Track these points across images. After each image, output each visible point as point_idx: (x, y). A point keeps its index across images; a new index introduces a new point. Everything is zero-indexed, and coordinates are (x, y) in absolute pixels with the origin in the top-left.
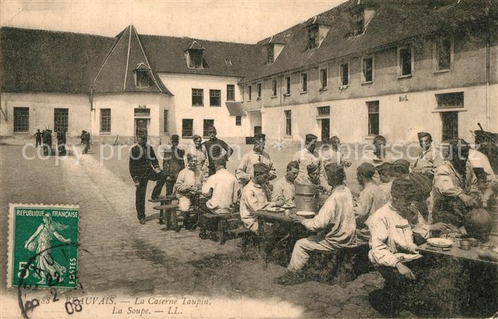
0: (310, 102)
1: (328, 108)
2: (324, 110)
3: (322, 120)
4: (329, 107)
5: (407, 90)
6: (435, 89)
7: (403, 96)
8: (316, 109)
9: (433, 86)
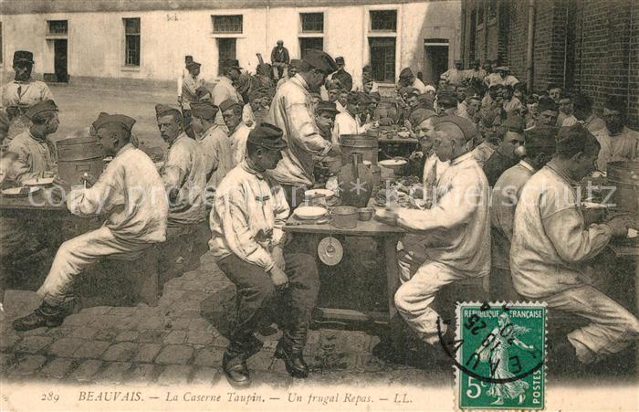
0: (35, 12)
1: (64, 23)
2: (59, 26)
3: (55, 40)
4: (66, 21)
5: (177, 6)
6: (210, 8)
7: (172, 14)
8: (46, 23)
9: (209, 4)
